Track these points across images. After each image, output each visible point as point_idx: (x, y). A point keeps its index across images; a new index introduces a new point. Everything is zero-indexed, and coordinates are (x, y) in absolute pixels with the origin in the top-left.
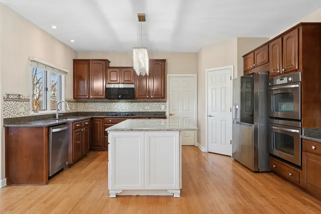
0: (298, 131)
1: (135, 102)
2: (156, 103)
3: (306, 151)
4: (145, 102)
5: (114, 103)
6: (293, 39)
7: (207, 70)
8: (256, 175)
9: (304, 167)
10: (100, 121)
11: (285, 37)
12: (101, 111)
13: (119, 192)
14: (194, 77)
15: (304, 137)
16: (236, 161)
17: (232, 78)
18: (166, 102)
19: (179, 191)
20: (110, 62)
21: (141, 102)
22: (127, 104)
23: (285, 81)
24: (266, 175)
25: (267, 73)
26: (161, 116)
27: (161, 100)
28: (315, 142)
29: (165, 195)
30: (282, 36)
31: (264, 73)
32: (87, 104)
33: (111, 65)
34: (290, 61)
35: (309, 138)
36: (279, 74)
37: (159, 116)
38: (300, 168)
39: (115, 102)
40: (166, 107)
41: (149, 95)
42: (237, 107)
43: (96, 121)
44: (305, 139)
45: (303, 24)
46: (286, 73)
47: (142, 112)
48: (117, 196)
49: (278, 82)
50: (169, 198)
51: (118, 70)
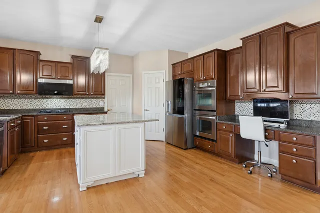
0: (214, 118)
1: (71, 98)
2: (94, 100)
3: (220, 130)
4: (83, 98)
5: (45, 100)
6: (211, 58)
7: (143, 72)
8: (186, 151)
9: (218, 141)
10: (31, 119)
11: (205, 56)
12: (28, 108)
13: (90, 184)
14: (129, 77)
15: (219, 121)
16: (168, 143)
17: (165, 81)
18: (104, 98)
19: (144, 172)
20: (41, 54)
21: (78, 98)
22: (62, 100)
23: (206, 85)
24: (192, 150)
25: (192, 79)
26: (100, 111)
27: (99, 96)
28: (225, 124)
29: (131, 177)
30: (203, 55)
31: (190, 79)
32: (8, 101)
33: (41, 58)
34: (209, 72)
35: (221, 122)
36: (202, 80)
37: (97, 112)
38: (215, 141)
39: (47, 98)
40: (104, 103)
41: (89, 92)
42: (169, 103)
43: (26, 119)
44: (219, 123)
45: (217, 50)
46: (206, 80)
47: (79, 108)
48: (88, 188)
49: (201, 85)
50: (137, 179)
51: (53, 64)
